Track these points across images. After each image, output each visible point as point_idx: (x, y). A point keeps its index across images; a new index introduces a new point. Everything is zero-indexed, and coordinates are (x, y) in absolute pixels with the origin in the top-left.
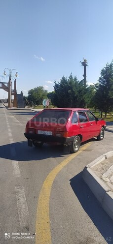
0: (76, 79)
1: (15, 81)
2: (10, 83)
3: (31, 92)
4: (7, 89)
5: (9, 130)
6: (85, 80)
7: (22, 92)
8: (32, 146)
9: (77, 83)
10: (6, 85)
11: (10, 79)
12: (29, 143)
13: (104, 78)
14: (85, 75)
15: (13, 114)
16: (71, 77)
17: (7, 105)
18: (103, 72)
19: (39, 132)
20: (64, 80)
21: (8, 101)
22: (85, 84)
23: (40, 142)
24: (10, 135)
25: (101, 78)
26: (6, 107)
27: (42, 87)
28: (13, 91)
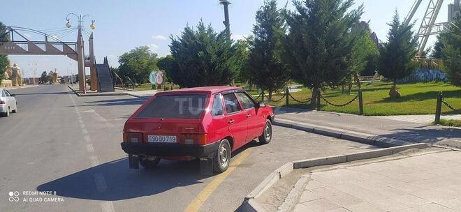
0: (210, 30)
1: (91, 38)
2: (79, 43)
3: (124, 59)
4: (75, 55)
5: (88, 138)
6: (227, 30)
7: (106, 61)
8: (138, 168)
9: (212, 37)
10: (73, 47)
11: (80, 36)
12: (132, 162)
13: (262, 26)
14: (226, 23)
15: (91, 104)
16: (201, 28)
17: (76, 87)
18: (260, 16)
19: (151, 139)
20: (188, 33)
21: (78, 78)
22: (228, 38)
23: (153, 159)
24: (91, 148)
25: (256, 27)
26: (75, 92)
27: (146, 48)
28: (89, 59)
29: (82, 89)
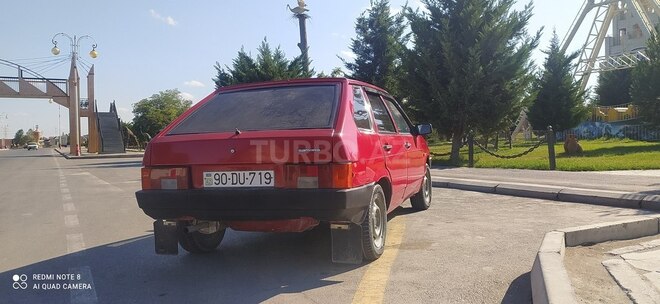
0: (278, 56)
1: (91, 74)
2: (73, 81)
3: (142, 108)
4: (65, 98)
5: (70, 207)
6: (304, 55)
7: (113, 107)
9: (283, 65)
10: (63, 87)
11: (74, 67)
12: (162, 240)
13: (367, 40)
14: (303, 45)
15: (84, 167)
16: (265, 52)
18: (361, 26)
19: (211, 180)
20: (244, 61)
22: (305, 69)
24: (72, 221)
25: (356, 42)
26: (63, 155)
27: (176, 93)
28: (86, 104)
29: (75, 152)
